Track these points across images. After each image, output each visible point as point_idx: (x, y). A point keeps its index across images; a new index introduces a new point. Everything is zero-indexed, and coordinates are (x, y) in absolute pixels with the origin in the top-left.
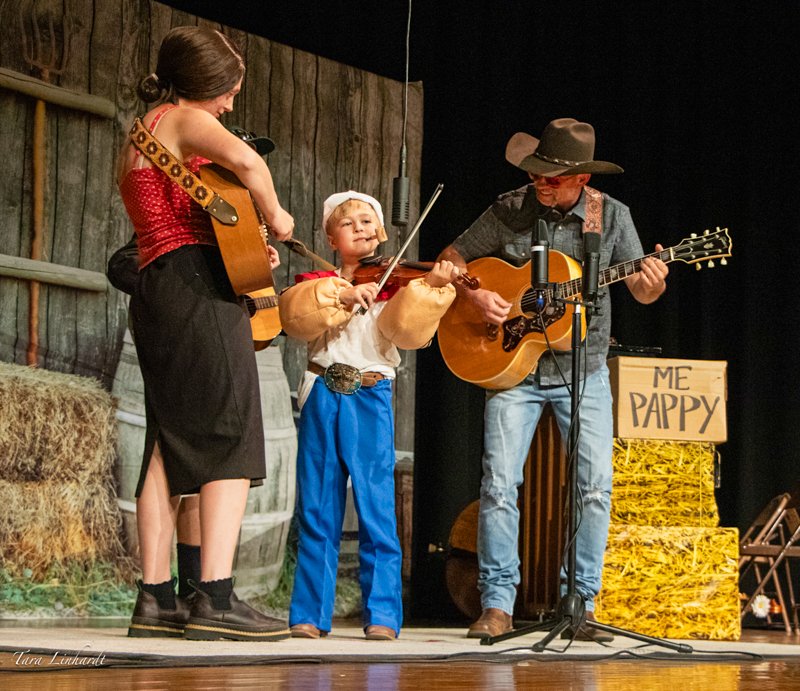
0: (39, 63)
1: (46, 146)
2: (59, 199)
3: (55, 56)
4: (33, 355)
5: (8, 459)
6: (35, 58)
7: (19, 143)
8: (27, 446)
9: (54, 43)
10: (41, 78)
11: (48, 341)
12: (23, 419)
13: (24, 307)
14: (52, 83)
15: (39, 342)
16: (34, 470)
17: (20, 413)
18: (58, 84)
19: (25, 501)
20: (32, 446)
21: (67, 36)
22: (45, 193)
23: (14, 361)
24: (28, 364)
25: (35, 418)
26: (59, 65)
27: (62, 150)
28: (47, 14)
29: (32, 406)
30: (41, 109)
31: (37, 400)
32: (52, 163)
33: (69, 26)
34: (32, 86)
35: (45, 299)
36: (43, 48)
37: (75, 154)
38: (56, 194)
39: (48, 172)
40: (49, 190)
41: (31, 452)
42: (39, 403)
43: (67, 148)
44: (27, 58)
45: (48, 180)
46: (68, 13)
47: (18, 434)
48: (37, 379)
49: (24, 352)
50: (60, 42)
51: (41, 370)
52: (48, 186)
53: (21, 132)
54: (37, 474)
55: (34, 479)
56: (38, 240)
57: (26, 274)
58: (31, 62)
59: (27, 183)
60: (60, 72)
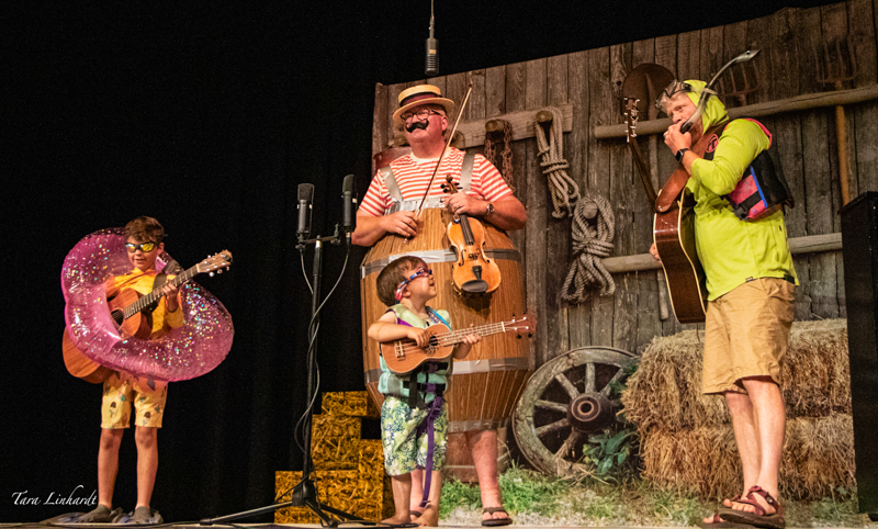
0: (830, 79)
1: (847, 139)
2: (860, 176)
3: (844, 67)
6: (826, 77)
7: (824, 145)
9: (840, 58)
10: (834, 89)
13: (841, 272)
14: (846, 89)
18: (853, 87)
21: (851, 49)
22: (849, 176)
23: (839, 316)
26: (850, 72)
27: (859, 137)
28: (835, 40)
30: (840, 113)
32: (852, 151)
33: (852, 40)
34: (827, 98)
36: (833, 66)
37: (870, 135)
38: (858, 174)
39: (849, 159)
40: (851, 173)
43: (863, 134)
44: (819, 80)
45: (850, 165)
46: (852, 32)
50: (846, 56)
52: (850, 170)
53: (825, 136)
58: (824, 81)
59: (834, 174)
60: (851, 78)
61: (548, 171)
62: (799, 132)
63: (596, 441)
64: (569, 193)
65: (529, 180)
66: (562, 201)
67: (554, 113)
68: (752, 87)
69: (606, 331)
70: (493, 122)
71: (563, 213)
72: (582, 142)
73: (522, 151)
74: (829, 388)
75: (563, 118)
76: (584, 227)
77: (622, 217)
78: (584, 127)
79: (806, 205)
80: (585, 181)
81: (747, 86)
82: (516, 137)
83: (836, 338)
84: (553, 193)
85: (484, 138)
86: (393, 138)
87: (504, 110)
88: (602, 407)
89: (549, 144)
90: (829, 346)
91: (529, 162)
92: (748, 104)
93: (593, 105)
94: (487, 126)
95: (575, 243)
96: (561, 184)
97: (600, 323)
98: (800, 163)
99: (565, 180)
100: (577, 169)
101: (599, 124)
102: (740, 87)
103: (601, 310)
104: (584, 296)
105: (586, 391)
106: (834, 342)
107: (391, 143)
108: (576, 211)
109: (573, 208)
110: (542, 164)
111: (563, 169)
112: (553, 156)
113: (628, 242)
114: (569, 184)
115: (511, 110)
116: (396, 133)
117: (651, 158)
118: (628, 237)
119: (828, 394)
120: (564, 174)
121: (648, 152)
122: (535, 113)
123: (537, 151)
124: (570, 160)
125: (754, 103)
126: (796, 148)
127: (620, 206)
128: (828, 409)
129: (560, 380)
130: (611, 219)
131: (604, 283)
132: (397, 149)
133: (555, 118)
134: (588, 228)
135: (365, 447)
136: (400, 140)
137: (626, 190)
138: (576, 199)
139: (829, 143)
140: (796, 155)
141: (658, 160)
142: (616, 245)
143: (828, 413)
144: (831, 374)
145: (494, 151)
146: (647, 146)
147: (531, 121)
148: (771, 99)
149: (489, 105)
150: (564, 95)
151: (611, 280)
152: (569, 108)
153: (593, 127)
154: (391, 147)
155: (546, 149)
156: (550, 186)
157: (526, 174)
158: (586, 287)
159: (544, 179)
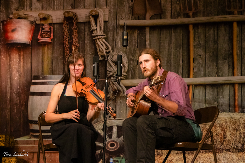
0: (232, 10)
1: (237, 36)
2: (243, 54)
3: (239, 5)
4: (237, 109)
5: (231, 145)
6: (230, 9)
7: (227, 38)
8: (238, 140)
9: (238, 1)
10: (233, 14)
11: (242, 103)
12: (235, 131)
13: (232, 93)
14: (239, 14)
15: (238, 104)
16: (242, 148)
17: (234, 129)
18: (242, 14)
19: (239, 159)
20: (240, 140)
22: (237, 53)
23: (230, 111)
24: (235, 112)
25: (240, 130)
27: (243, 36)
29: (239, 126)
30: (235, 25)
31: (240, 124)
32: (239, 42)
35: (240, 89)
36: (234, 4)
38: (241, 52)
39: (238, 45)
40: (238, 52)
41: (239, 142)
42: (241, 125)
44: (227, 9)
45: (238, 48)
47: (234, 136)
48: (239, 117)
49: (233, 108)
51: (240, 113)
52: (238, 50)
53: (227, 35)
54: (243, 149)
55: (241, 151)
56: (236, 69)
57: (232, 82)
58: (229, 10)
59: (231, 51)
60: (242, 10)
61: (96, 38)
62: (216, 32)
63: (117, 160)
64: (106, 49)
65: (86, 42)
66: (102, 53)
67: (99, 11)
68: (195, 10)
69: (123, 112)
70: (67, 12)
71: (103, 58)
72: (113, 27)
73: (83, 28)
74: (224, 141)
75: (104, 14)
76: (113, 65)
77: (132, 62)
78: (114, 19)
79: (217, 64)
80: (114, 44)
81: (193, 9)
82: (80, 21)
83: (228, 121)
84: (98, 49)
85: (63, 19)
86: (12, 13)
87: (73, 7)
88: (120, 145)
89: (97, 26)
90: (224, 124)
91: (86, 33)
92: (193, 17)
93: (119, 10)
94: (64, 14)
95: (108, 72)
96: (102, 45)
97: (120, 108)
98: (216, 45)
99: (104, 43)
100: (111, 38)
101: (122, 19)
102: (190, 9)
103: (120, 102)
104: (112, 96)
105: (113, 138)
106: (226, 122)
107: (11, 16)
108: (109, 58)
109: (108, 56)
110: (93, 35)
111: (103, 38)
112: (98, 31)
113: (134, 73)
114: (106, 45)
115: (77, 8)
116: (14, 11)
117: (146, 37)
118: (134, 71)
119: (223, 144)
120: (104, 40)
121: (145, 34)
122: (90, 10)
123: (90, 28)
124: (107, 34)
125: (196, 17)
126: (215, 39)
127: (131, 57)
128: (223, 150)
129: (100, 133)
130: (126, 63)
131: (122, 90)
132: (15, 19)
133: (100, 14)
134: (115, 66)
135: (5, 161)
136: (16, 15)
137: (134, 50)
138: (109, 52)
139: (229, 38)
140: (214, 42)
141: (150, 39)
142: (128, 75)
143: (223, 152)
144: (225, 136)
145: (68, 26)
146: (145, 31)
147: (88, 14)
148: (204, 16)
149: (65, 4)
150: (105, 3)
151: (125, 89)
152: (107, 10)
153: (119, 20)
154: (11, 18)
155: (95, 28)
156: (96, 45)
157: (85, 38)
158: (113, 92)
159: (93, 42)
